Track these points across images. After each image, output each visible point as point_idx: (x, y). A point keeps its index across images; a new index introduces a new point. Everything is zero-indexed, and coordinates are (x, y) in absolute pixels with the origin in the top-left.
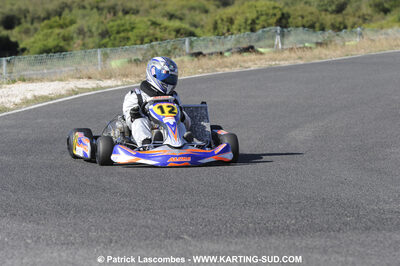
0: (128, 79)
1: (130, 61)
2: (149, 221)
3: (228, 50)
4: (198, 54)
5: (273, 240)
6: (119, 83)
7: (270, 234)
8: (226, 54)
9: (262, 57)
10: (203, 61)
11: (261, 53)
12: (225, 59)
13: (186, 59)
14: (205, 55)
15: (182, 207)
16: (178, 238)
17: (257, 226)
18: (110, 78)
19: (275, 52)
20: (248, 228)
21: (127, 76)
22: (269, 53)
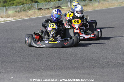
0: (16, 18)
1: (16, 12)
2: (28, 65)
3: (51, 8)
4: (40, 9)
5: (71, 71)
6: (13, 19)
7: (70, 69)
8: (50, 9)
9: (64, 10)
10: (43, 11)
11: (63, 9)
12: (50, 11)
13: (36, 11)
14: (43, 9)
15: (39, 61)
16: (38, 70)
17: (65, 67)
18: (9, 17)
19: (68, 8)
20: (62, 67)
21: (15, 17)
22: (66, 9)
